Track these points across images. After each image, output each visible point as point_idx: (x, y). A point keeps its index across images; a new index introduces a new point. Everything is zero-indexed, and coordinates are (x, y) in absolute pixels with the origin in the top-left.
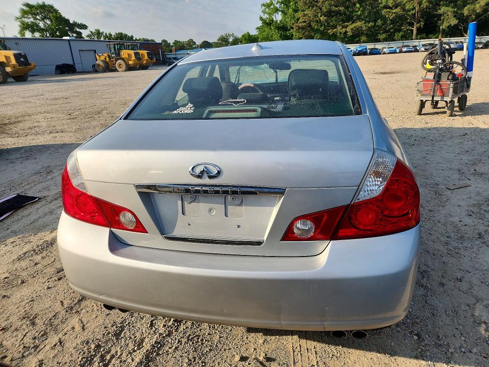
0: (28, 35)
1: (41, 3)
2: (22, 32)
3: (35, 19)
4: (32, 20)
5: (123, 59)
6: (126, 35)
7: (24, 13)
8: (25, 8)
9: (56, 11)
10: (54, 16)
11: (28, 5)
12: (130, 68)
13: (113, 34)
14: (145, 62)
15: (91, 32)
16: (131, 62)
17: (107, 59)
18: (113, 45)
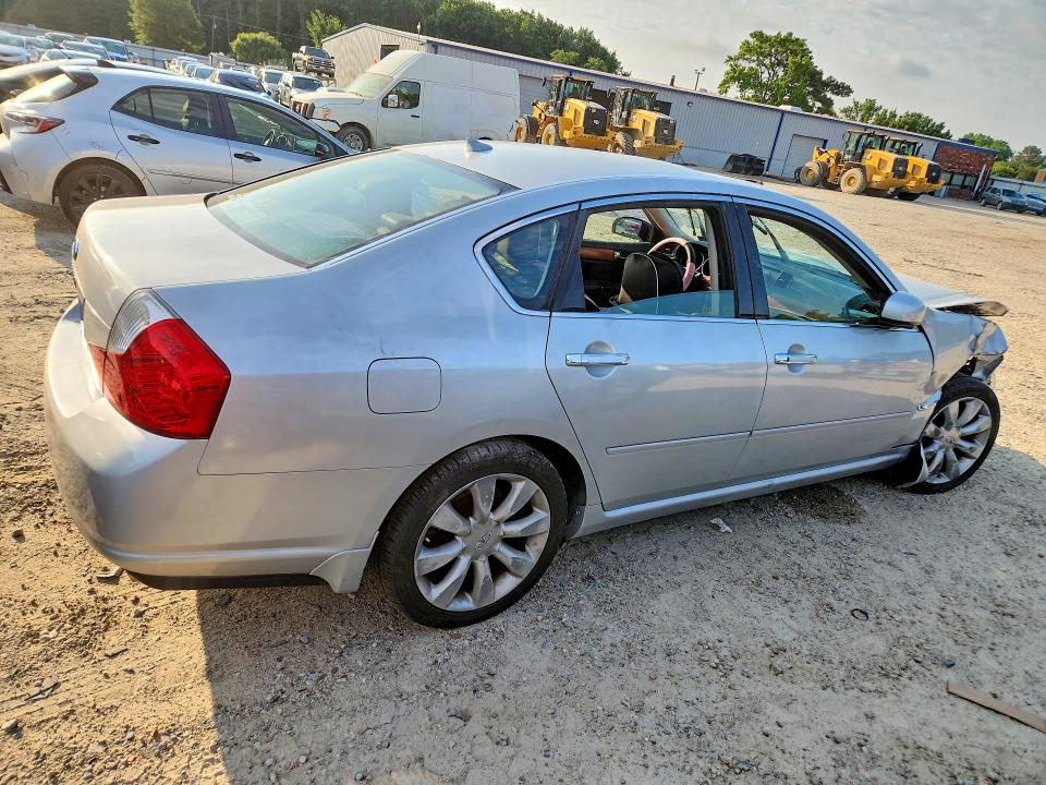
0: (734, 92)
1: (784, 34)
2: (724, 85)
3: (761, 64)
4: (754, 65)
5: (863, 169)
6: (928, 121)
7: (747, 49)
8: (751, 40)
9: (805, 52)
10: (794, 63)
11: (759, 36)
12: (868, 190)
13: (901, 113)
14: (912, 183)
15: (856, 104)
16: (877, 178)
17: (833, 161)
18: (857, 136)
